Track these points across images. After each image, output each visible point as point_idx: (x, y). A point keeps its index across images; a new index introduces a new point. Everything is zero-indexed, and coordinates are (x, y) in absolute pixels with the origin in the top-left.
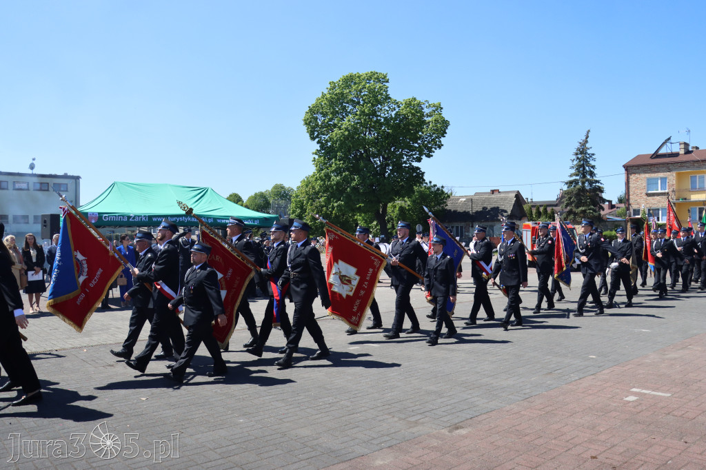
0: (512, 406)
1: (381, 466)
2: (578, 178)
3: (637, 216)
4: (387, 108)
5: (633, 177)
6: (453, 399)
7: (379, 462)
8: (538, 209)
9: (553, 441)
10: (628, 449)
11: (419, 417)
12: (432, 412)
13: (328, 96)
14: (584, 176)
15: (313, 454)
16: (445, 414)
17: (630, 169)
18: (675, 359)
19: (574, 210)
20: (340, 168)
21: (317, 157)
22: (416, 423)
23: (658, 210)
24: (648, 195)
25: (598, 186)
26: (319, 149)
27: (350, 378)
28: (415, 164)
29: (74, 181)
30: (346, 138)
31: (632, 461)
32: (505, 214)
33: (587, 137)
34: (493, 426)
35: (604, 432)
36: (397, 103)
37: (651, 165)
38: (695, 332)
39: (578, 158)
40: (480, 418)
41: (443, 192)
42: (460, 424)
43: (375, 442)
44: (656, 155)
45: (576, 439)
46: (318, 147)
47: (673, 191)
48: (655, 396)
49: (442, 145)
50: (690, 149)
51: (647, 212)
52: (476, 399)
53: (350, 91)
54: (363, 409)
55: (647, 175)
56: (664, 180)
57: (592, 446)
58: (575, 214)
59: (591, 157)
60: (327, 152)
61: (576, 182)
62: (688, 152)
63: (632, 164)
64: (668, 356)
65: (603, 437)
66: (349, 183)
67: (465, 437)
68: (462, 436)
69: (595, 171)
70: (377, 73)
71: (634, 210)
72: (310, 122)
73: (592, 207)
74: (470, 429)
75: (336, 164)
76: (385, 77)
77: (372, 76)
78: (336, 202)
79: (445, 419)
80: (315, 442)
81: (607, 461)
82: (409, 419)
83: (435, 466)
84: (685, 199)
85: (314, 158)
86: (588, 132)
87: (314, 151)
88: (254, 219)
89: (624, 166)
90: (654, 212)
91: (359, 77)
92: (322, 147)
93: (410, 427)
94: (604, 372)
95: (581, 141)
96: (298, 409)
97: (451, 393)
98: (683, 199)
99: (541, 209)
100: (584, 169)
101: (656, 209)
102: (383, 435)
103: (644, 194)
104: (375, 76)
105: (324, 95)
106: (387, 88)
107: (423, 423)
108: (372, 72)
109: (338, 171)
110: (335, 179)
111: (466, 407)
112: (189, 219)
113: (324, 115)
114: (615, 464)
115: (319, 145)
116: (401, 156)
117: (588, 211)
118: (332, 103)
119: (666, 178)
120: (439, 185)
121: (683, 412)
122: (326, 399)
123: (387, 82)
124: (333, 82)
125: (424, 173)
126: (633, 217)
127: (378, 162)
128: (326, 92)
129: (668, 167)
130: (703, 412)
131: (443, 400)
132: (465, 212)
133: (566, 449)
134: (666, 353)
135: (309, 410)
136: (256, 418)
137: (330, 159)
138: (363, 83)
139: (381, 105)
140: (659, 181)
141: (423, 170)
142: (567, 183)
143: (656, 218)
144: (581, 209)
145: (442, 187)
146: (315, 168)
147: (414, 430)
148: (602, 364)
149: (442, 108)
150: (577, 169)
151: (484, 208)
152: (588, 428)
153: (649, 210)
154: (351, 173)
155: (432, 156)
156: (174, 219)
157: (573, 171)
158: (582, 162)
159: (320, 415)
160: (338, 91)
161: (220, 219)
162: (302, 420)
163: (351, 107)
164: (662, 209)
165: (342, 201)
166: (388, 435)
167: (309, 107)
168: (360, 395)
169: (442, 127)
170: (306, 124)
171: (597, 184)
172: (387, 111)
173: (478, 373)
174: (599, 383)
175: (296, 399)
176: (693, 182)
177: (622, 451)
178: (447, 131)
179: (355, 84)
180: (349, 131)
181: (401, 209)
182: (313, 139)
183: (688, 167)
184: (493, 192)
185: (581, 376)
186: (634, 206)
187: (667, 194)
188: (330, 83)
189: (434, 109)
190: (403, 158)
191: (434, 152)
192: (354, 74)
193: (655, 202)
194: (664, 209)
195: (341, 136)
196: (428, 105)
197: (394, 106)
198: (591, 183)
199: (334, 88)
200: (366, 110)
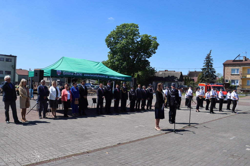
2: (206, 67)
3: (227, 82)
5: (226, 68)
13: (116, 31)
14: (208, 67)
17: (225, 65)
19: (205, 79)
20: (119, 58)
21: (109, 54)
23: (235, 80)
24: (232, 75)
25: (214, 71)
26: (110, 51)
28: (147, 59)
29: (14, 58)
30: (123, 47)
32: (177, 78)
33: (210, 53)
37: (233, 64)
39: (206, 60)
41: (154, 70)
44: (234, 61)
47: (241, 74)
49: (156, 53)
50: (246, 59)
51: (231, 81)
53: (124, 30)
55: (232, 68)
56: (238, 70)
58: (205, 80)
59: (211, 60)
60: (113, 53)
61: (205, 69)
63: (226, 63)
66: (122, 65)
69: (213, 65)
70: (134, 24)
71: (226, 80)
75: (117, 57)
76: (137, 26)
84: (246, 77)
85: (108, 54)
86: (211, 51)
89: (223, 64)
90: (233, 81)
91: (128, 25)
92: (112, 50)
95: (208, 54)
98: (245, 77)
100: (208, 64)
101: (234, 80)
103: (230, 74)
104: (134, 25)
105: (114, 31)
106: (138, 30)
108: (132, 24)
109: (117, 60)
110: (117, 63)
112: (99, 76)
113: (114, 38)
117: (210, 80)
118: (117, 33)
119: (238, 69)
123: (138, 28)
126: (225, 82)
129: (239, 65)
138: (129, 28)
140: (236, 70)
141: (149, 61)
142: (202, 69)
143: (234, 83)
145: (154, 68)
146: (108, 58)
149: (156, 39)
150: (206, 64)
151: (169, 76)
153: (232, 80)
156: (93, 75)
157: (204, 65)
158: (208, 62)
160: (120, 30)
161: (110, 76)
165: (119, 71)
167: (108, 35)
170: (107, 41)
171: (213, 70)
172: (135, 39)
176: (249, 71)
178: (158, 47)
179: (126, 27)
180: (124, 45)
183: (247, 66)
184: (166, 71)
187: (239, 75)
188: (117, 26)
189: (154, 39)
190: (143, 56)
191: (152, 55)
192: (126, 24)
193: (234, 78)
194: (237, 80)
195: (121, 47)
196: (151, 37)
197: (138, 37)
198: (211, 69)
199: (118, 28)
200: (131, 38)
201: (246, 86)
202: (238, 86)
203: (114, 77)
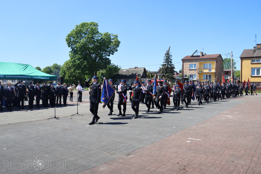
0: (148, 146)
1: (102, 170)
2: (166, 63)
3: (186, 77)
4: (97, 36)
5: (185, 64)
6: (126, 144)
7: (101, 169)
8: (152, 74)
9: (163, 158)
10: (189, 159)
11: (114, 151)
12: (119, 149)
13: (75, 31)
14: (168, 63)
15: (76, 167)
16: (124, 150)
17: (184, 61)
18: (201, 127)
20: (79, 58)
21: (70, 53)
22: (114, 154)
24: (190, 70)
27: (87, 137)
28: (107, 57)
30: (82, 47)
31: (191, 163)
32: (140, 76)
33: (169, 49)
34: (142, 154)
35: (180, 154)
36: (101, 34)
37: (191, 59)
38: (207, 117)
39: (166, 56)
40: (137, 151)
42: (130, 153)
43: (99, 161)
44: (192, 56)
45: (171, 157)
46: (71, 50)
47: (198, 69)
48: (196, 140)
49: (118, 50)
50: (204, 55)
51: (189, 76)
52: (134, 144)
53: (84, 29)
54: (93, 149)
55: (190, 63)
56: (195, 65)
57: (177, 159)
58: (165, 76)
59: (171, 56)
60: (74, 52)
61: (165, 65)
62: (203, 55)
63: (184, 59)
64: (198, 126)
65: (180, 156)
66: (82, 63)
67: (132, 158)
68: (131, 158)
69: (172, 61)
70: (94, 23)
72: (68, 40)
73: (171, 74)
74: (133, 155)
75: (78, 56)
76: (97, 24)
77: (92, 24)
78: (78, 71)
79: (124, 152)
80: (76, 163)
81: (182, 164)
82: (111, 152)
83: (122, 169)
84: (202, 72)
86: (170, 47)
87: (70, 51)
88: (47, 77)
89: (182, 60)
90: (191, 76)
91: (87, 24)
92: (73, 50)
93: (111, 155)
94: (178, 133)
95: (167, 50)
96: (68, 150)
97: (125, 142)
99: (153, 74)
100: (168, 60)
102: (102, 159)
103: (188, 69)
104: (93, 24)
105: (73, 30)
106: (98, 28)
107: (116, 154)
108: (92, 22)
109: (79, 59)
110: (78, 62)
111: (131, 147)
112: (21, 77)
113: (74, 38)
114: (185, 165)
115: (71, 49)
116: (102, 54)
117: (169, 75)
118: (77, 33)
119: (196, 64)
120: (116, 65)
121: (205, 145)
122: (79, 146)
123: (98, 26)
124: (77, 25)
125: (111, 60)
126: (184, 77)
127: (94, 56)
128: (74, 29)
129: (196, 60)
130: (212, 145)
131: (122, 145)
132: (125, 75)
133: (168, 161)
134: (198, 125)
135: (72, 150)
136: (52, 154)
137: (76, 54)
138: (89, 26)
139: (95, 35)
140: (193, 65)
141: (110, 59)
142: (162, 65)
143: (192, 78)
144: (167, 74)
145: (117, 66)
146: (70, 58)
147: (113, 156)
148: (178, 130)
149: (118, 37)
150: (166, 60)
151: (133, 74)
152: (175, 153)
154: (84, 60)
155: (114, 54)
156: (15, 77)
157: (164, 61)
158: (167, 58)
159: (77, 152)
160: (79, 29)
161: (34, 77)
162: (70, 154)
163: (84, 35)
164: (194, 75)
165: (80, 70)
166: (103, 159)
167: (68, 34)
168: (92, 144)
169: (118, 44)
170: (67, 41)
171: (173, 66)
172: (97, 37)
173: (134, 134)
174: (177, 137)
175: (67, 146)
176: (204, 66)
177: (187, 160)
178: (119, 45)
179: (86, 26)
180: (83, 44)
181: (102, 74)
182: (69, 46)
183: (203, 61)
184: (135, 68)
185: (171, 135)
186: (185, 74)
187: (196, 70)
188: (76, 26)
189: (115, 37)
190: (103, 55)
191: (114, 53)
192: (85, 22)
193: (192, 73)
194: (195, 75)
195: (80, 46)
196: (112, 35)
197: (100, 35)
198: (170, 65)
199: (78, 27)
200: (90, 36)
201: (203, 80)
202: (196, 80)
203: (37, 77)
